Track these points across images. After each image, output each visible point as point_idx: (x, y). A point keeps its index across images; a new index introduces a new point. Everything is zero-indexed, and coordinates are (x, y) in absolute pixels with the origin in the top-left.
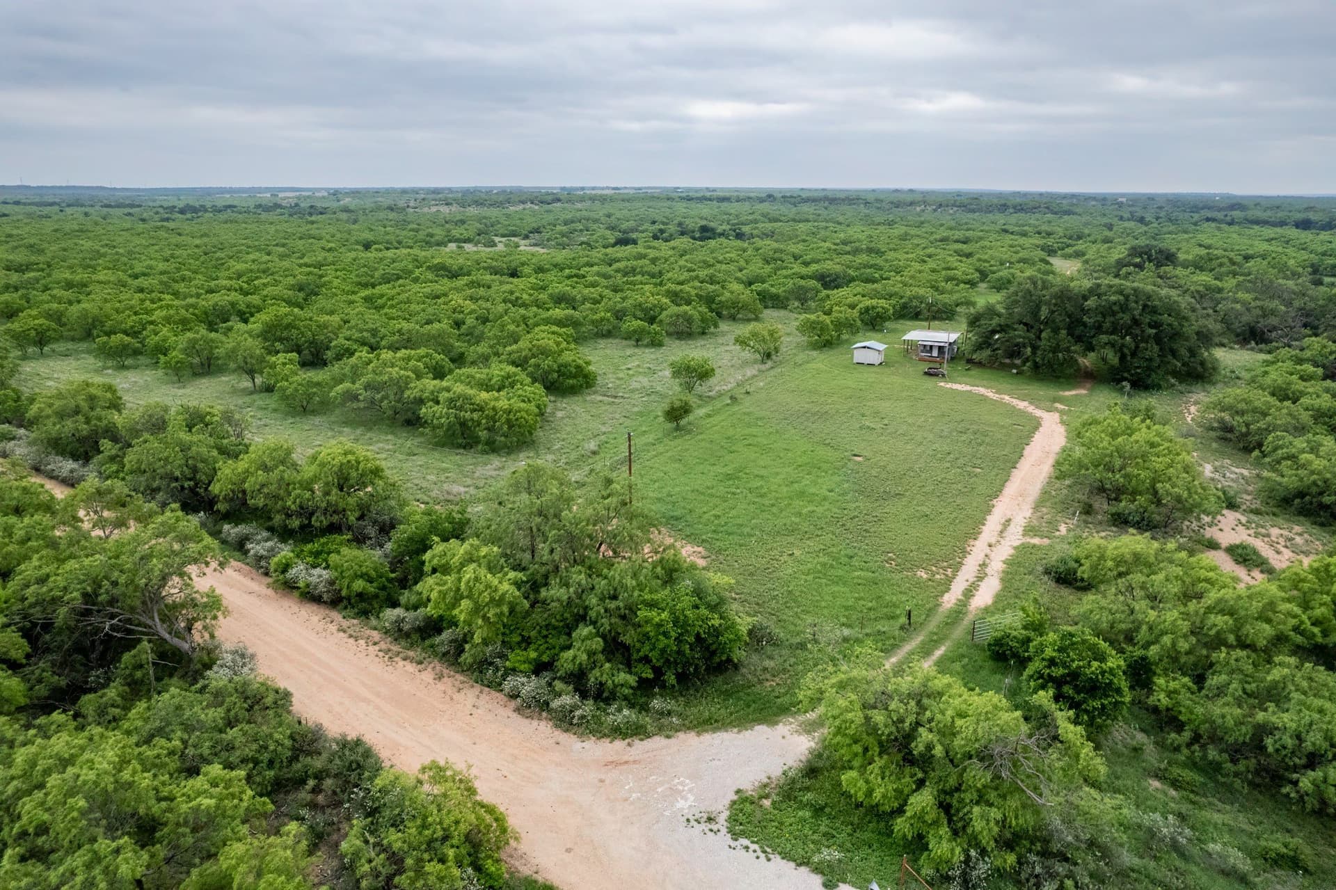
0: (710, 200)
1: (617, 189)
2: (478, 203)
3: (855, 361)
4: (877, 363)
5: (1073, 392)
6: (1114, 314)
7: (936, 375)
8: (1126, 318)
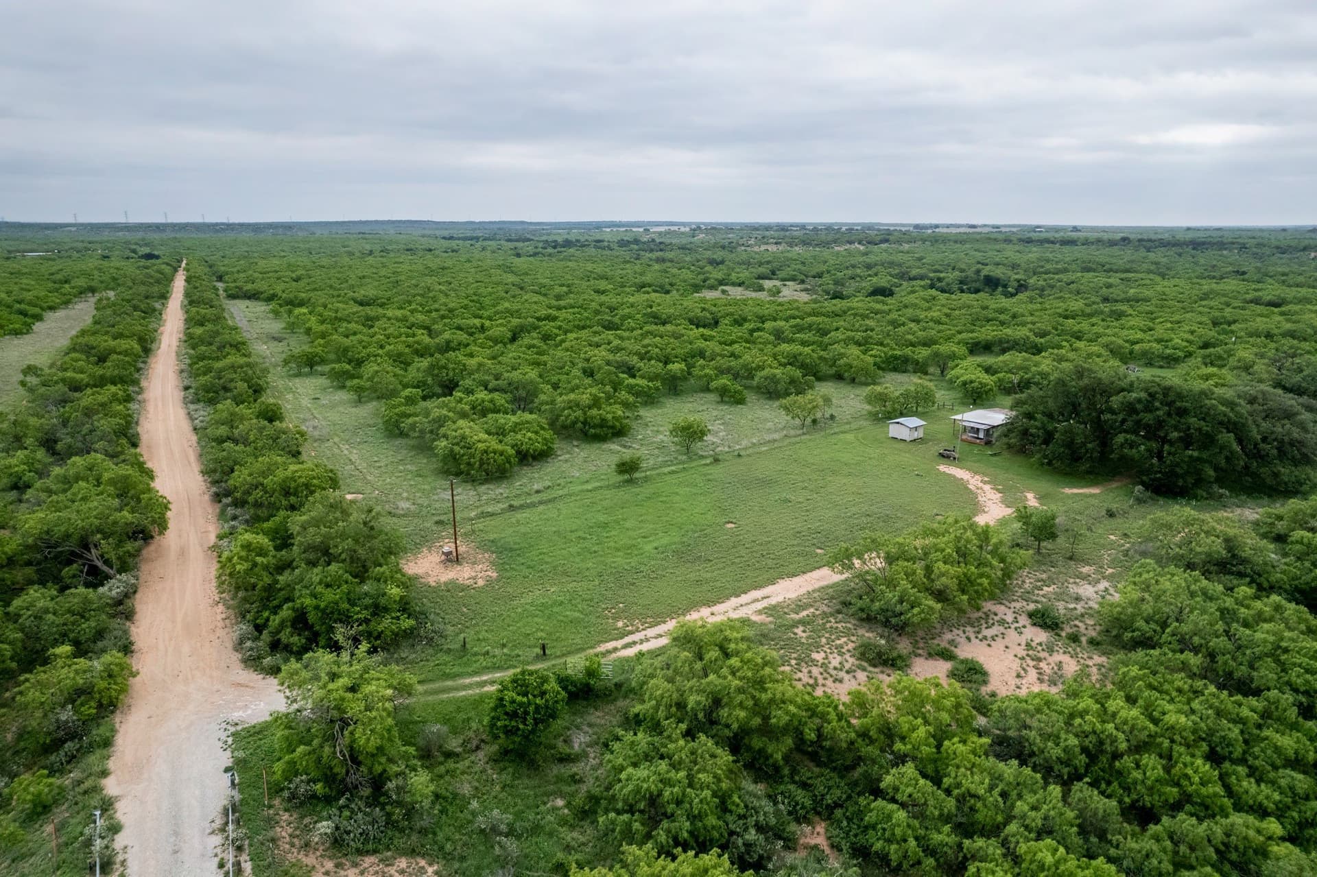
0: (1053, 242)
1: (974, 227)
2: (805, 243)
3: (890, 435)
4: (908, 440)
5: (1076, 491)
6: (1136, 412)
7: (948, 457)
8: (1148, 418)
